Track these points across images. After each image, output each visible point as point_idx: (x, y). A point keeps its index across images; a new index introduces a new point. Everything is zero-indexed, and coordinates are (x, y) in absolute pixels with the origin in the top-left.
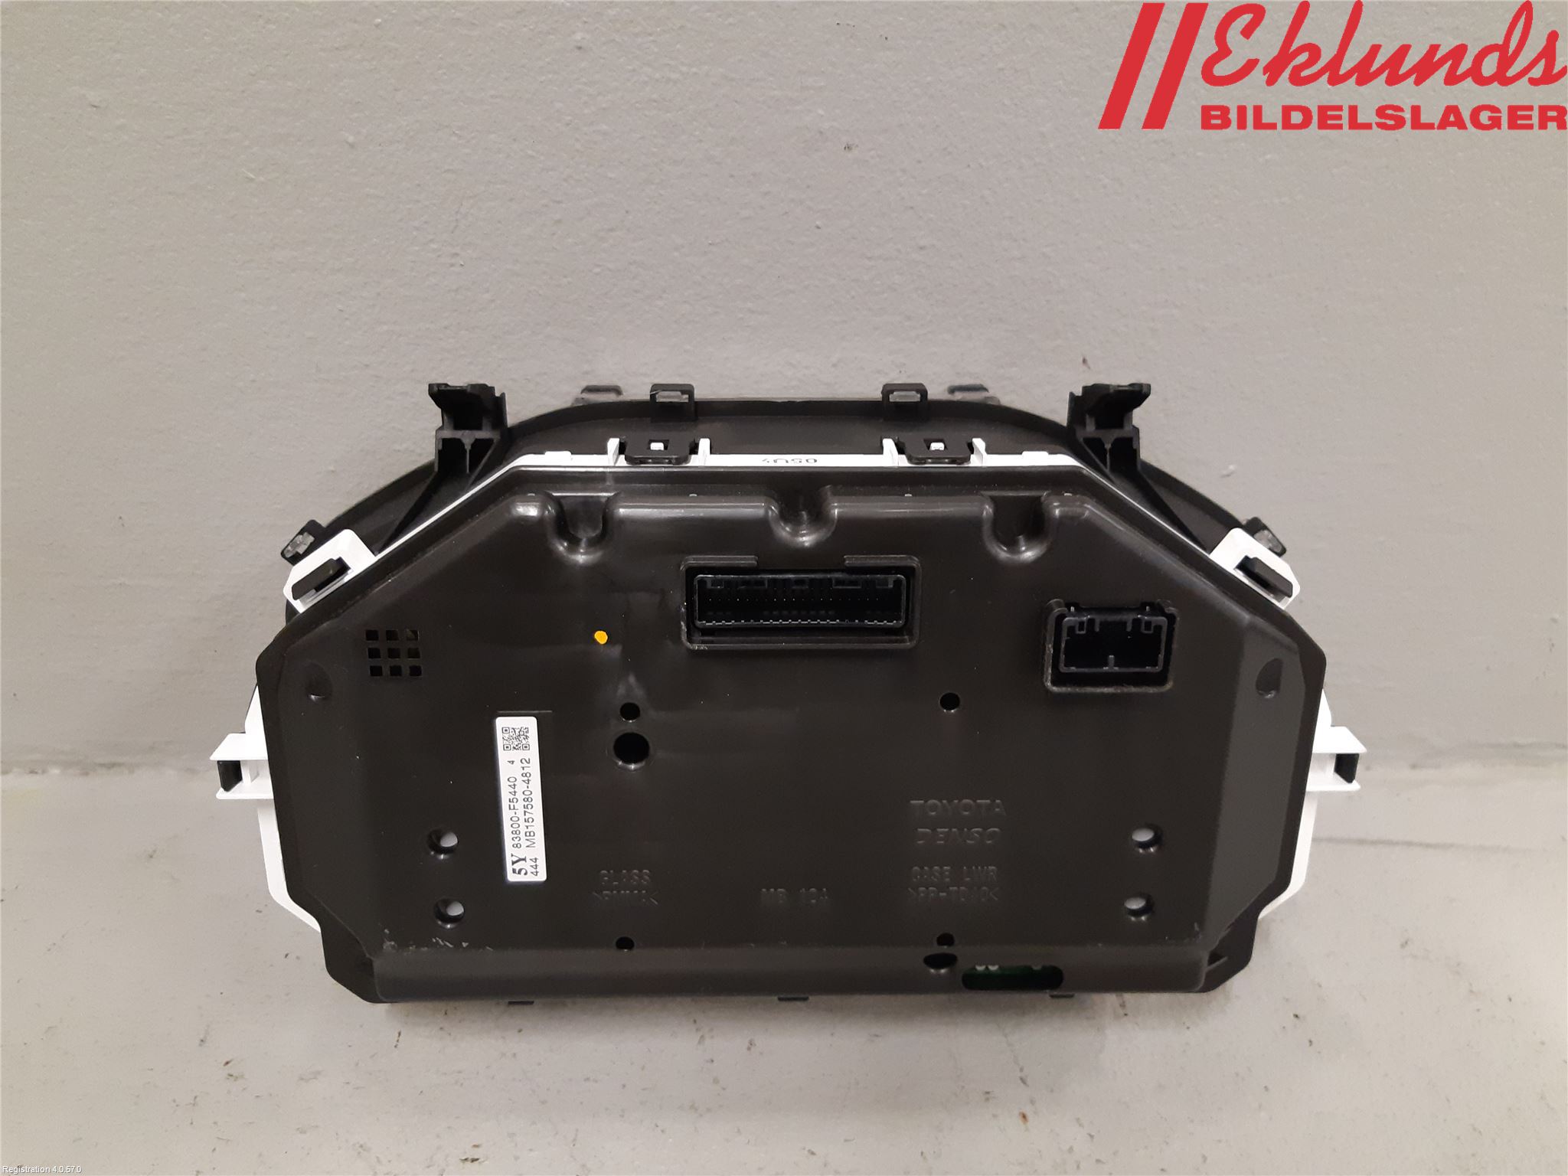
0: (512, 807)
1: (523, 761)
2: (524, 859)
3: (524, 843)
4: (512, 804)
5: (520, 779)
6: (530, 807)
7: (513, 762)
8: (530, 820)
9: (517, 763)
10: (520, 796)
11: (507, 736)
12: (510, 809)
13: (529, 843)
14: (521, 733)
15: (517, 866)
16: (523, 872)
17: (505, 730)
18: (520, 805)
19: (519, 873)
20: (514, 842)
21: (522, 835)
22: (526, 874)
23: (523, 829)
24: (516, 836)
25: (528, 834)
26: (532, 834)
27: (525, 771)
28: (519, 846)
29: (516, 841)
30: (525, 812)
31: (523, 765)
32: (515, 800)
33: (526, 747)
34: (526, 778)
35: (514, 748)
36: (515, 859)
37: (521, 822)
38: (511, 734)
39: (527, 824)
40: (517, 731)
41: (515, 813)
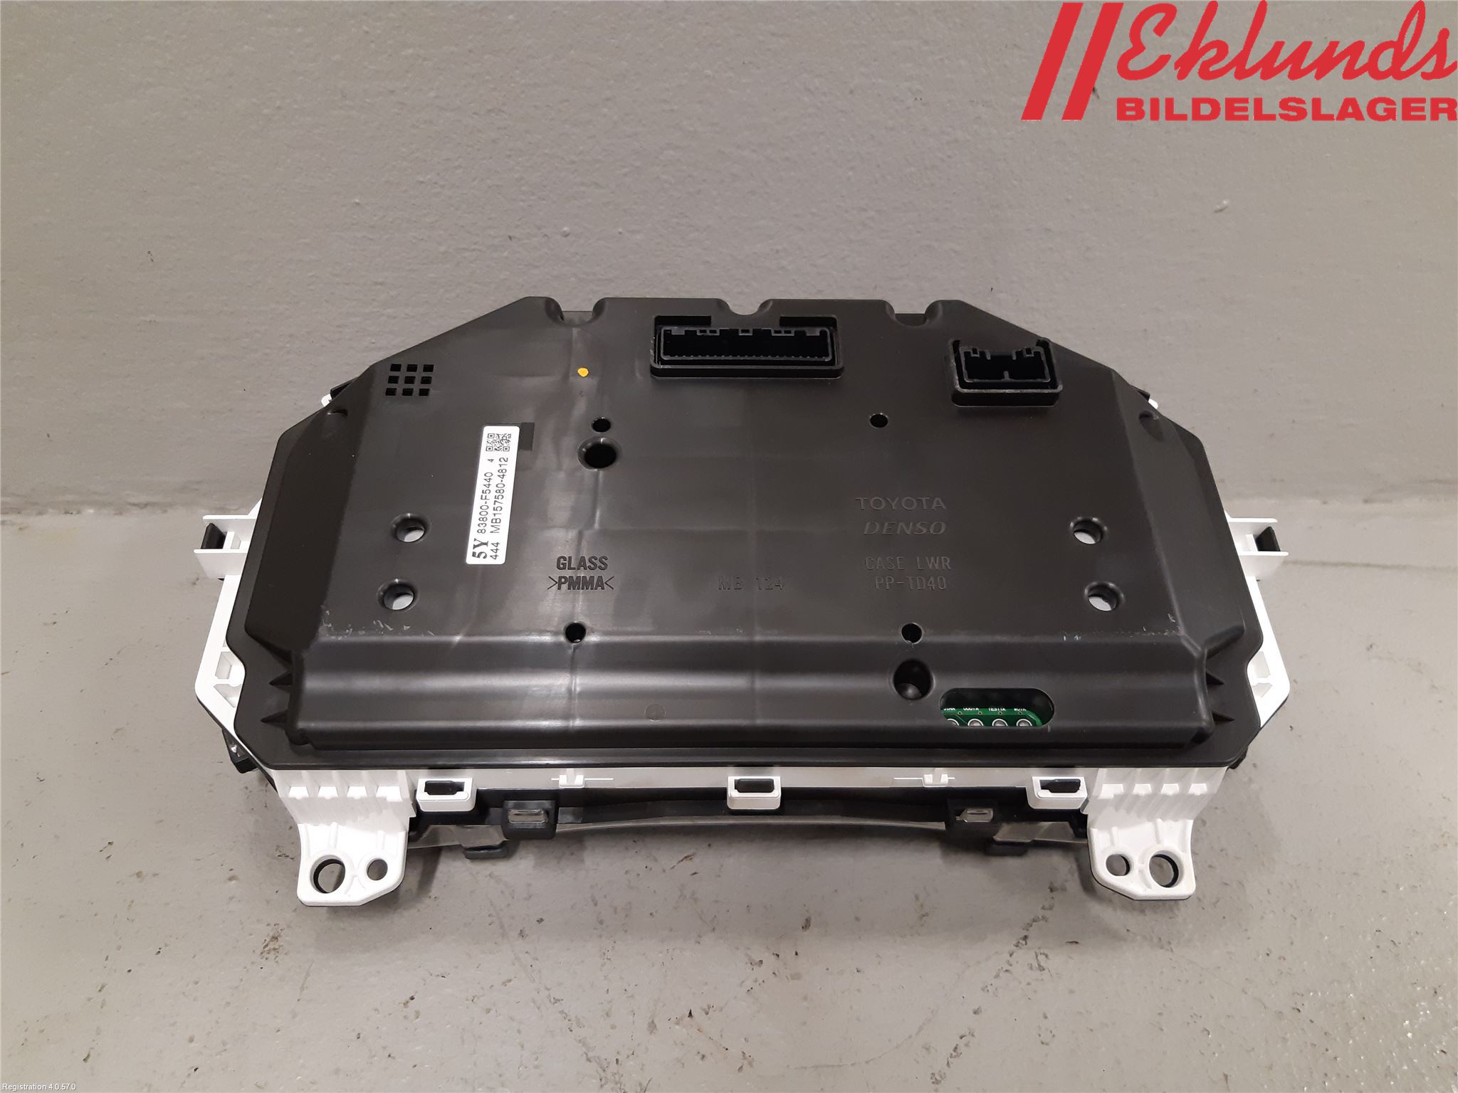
0: (484, 498)
1: (502, 460)
2: (486, 544)
3: (489, 528)
4: (484, 495)
5: (496, 473)
6: (500, 497)
7: (492, 460)
8: (499, 509)
9: (497, 462)
10: (493, 488)
11: (491, 440)
12: (482, 499)
13: (493, 529)
14: (504, 438)
15: (478, 550)
16: (483, 555)
17: (490, 436)
18: (491, 497)
19: (478, 556)
20: (479, 528)
21: (489, 523)
22: (484, 557)
23: (490, 517)
24: (482, 522)
25: (494, 521)
26: (498, 521)
27: (502, 468)
28: (483, 531)
29: (482, 527)
30: (495, 501)
31: (500, 463)
32: (488, 492)
33: (507, 449)
34: (502, 474)
35: (496, 449)
36: (477, 543)
37: (491, 511)
38: (495, 439)
39: (495, 512)
40: (501, 437)
41: (486, 503)
